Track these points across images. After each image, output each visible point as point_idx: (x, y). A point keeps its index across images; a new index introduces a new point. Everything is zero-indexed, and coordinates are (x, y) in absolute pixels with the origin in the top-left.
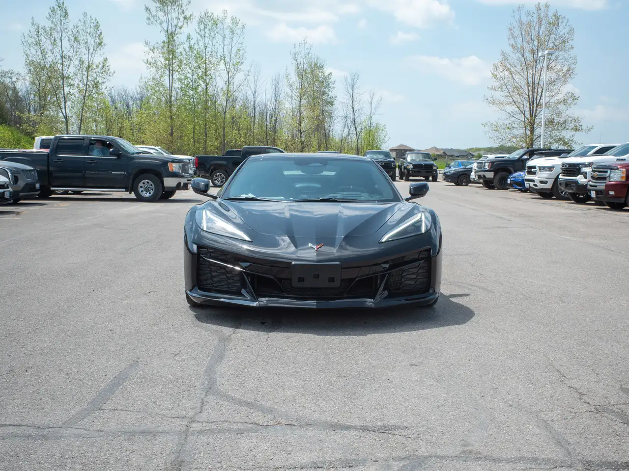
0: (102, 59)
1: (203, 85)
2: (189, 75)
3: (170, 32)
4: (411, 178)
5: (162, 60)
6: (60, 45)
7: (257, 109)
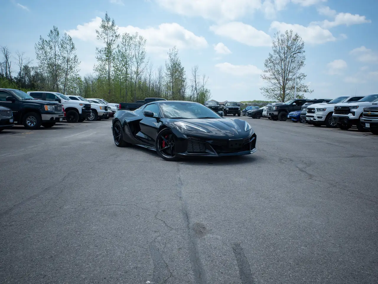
0: (74, 56)
1: (125, 69)
2: (118, 65)
3: (108, 43)
5: (105, 57)
6: (54, 49)
7: (151, 82)
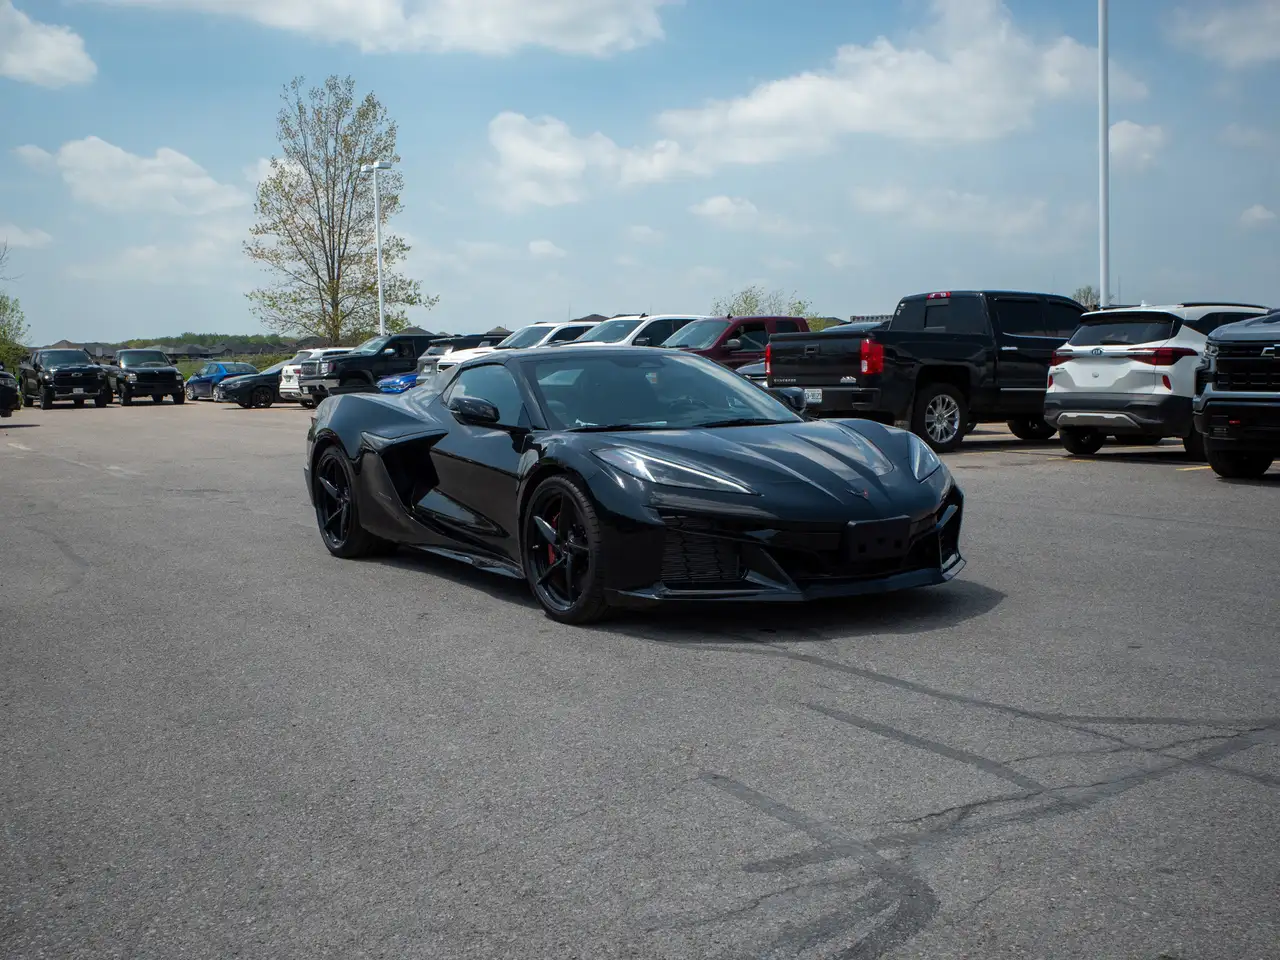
4: (134, 399)
